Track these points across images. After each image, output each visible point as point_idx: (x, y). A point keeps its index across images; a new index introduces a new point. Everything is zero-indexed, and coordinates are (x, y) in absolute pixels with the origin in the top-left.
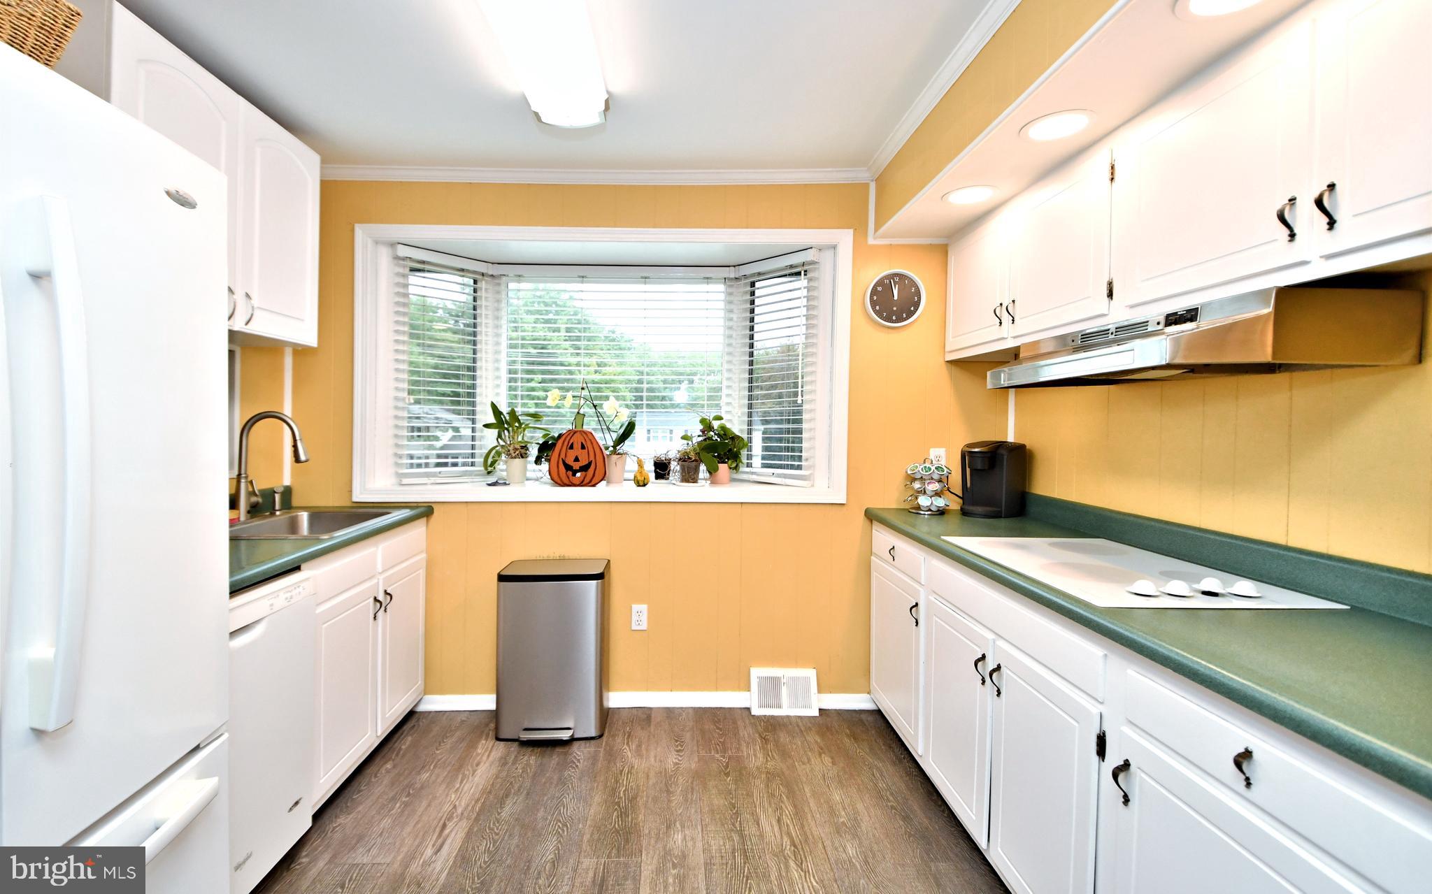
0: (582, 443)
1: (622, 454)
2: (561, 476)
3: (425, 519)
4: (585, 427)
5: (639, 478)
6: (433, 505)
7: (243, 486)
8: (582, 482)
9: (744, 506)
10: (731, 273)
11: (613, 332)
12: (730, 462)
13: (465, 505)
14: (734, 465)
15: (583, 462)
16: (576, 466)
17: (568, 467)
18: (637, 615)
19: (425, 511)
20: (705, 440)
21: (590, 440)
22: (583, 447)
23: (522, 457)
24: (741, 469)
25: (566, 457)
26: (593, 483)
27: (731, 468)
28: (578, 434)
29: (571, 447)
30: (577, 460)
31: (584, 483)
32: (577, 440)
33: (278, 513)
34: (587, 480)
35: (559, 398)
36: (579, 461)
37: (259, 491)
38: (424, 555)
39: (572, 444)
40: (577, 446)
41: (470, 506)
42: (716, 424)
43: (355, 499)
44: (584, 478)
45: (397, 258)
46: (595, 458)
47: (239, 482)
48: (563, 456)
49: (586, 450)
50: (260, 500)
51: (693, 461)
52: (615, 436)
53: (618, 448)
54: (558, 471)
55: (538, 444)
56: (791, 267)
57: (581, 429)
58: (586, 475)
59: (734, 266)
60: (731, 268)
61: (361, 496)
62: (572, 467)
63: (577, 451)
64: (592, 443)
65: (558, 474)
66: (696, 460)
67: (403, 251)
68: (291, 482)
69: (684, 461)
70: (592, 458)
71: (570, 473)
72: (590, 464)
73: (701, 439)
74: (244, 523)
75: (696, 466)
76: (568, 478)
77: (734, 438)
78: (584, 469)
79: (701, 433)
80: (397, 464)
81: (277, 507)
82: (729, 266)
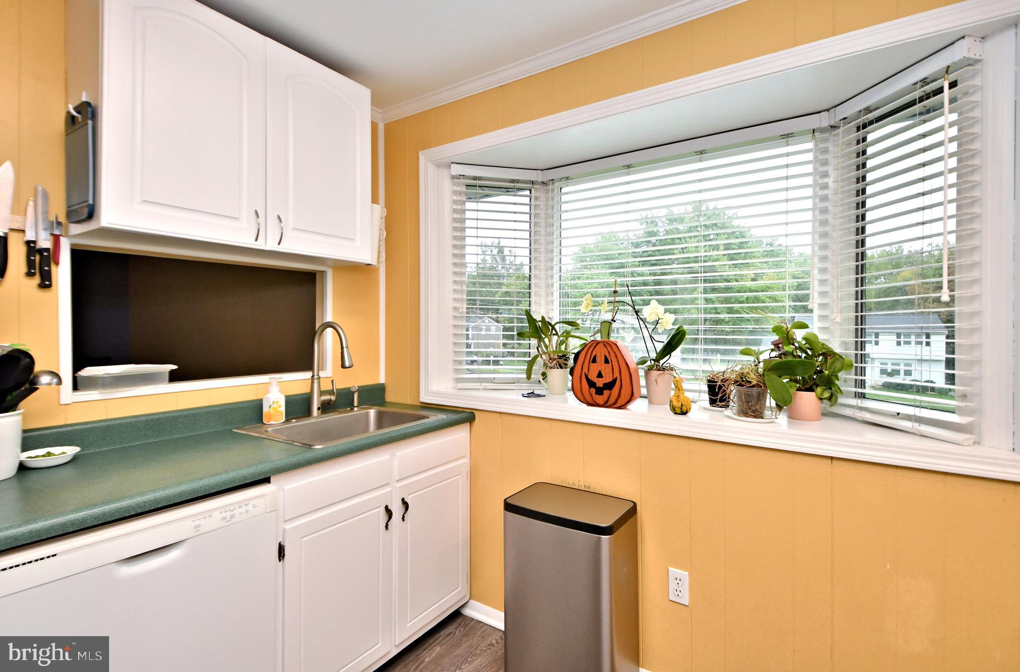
0: (605, 356)
1: (664, 369)
2: (584, 393)
3: (468, 424)
4: (612, 339)
5: (675, 403)
6: (475, 412)
7: (316, 385)
8: (607, 402)
9: (835, 462)
10: (824, 120)
11: (771, 245)
12: (819, 390)
13: (499, 415)
14: (827, 394)
15: (607, 379)
16: (600, 383)
17: (591, 384)
18: (676, 582)
19: (467, 417)
20: (780, 356)
21: (615, 353)
22: (607, 361)
23: (561, 368)
24: (841, 400)
25: (588, 371)
26: (618, 404)
27: (821, 399)
28: (601, 345)
29: (594, 361)
30: (600, 375)
31: (609, 403)
32: (600, 352)
33: (356, 409)
34: (612, 400)
35: (591, 304)
36: (602, 377)
37: (337, 390)
38: (466, 461)
39: (595, 357)
40: (600, 359)
41: (503, 416)
42: (799, 335)
43: (422, 400)
44: (609, 398)
45: (453, 177)
46: (620, 375)
47: (313, 383)
48: (585, 370)
49: (610, 364)
50: (333, 398)
51: (753, 386)
52: (660, 346)
53: (662, 362)
54: (581, 387)
55: (573, 353)
56: (925, 82)
57: (607, 340)
58: (610, 394)
59: (828, 110)
60: (822, 113)
61: (425, 397)
62: (595, 383)
63: (600, 366)
64: (616, 356)
65: (581, 391)
66: (758, 386)
67: (456, 170)
68: (385, 380)
69: (741, 385)
70: (617, 375)
71: (593, 390)
72: (614, 381)
73: (774, 354)
74: (316, 417)
75: (759, 394)
76: (592, 396)
77: (828, 354)
78: (610, 386)
79: (773, 347)
80: (457, 371)
81: (356, 404)
82: (819, 112)
